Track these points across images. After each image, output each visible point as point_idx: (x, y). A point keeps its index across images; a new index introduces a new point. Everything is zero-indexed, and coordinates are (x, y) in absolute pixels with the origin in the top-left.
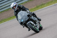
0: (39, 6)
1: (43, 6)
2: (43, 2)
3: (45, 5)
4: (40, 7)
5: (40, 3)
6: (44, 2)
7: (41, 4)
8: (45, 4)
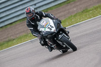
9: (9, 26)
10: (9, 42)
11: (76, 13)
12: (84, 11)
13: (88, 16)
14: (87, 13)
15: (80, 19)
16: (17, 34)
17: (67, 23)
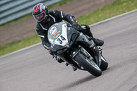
0: (6, 47)
1: (14, 46)
2: (15, 37)
3: (20, 44)
4: (9, 48)
5: (8, 39)
6: (18, 36)
7: (10, 41)
8: (19, 41)
9: (13, 23)
10: (13, 44)
11: (104, 5)
12: (115, 2)
13: (120, 10)
14: (120, 6)
15: (110, 14)
16: (24, 34)
17: (92, 20)
